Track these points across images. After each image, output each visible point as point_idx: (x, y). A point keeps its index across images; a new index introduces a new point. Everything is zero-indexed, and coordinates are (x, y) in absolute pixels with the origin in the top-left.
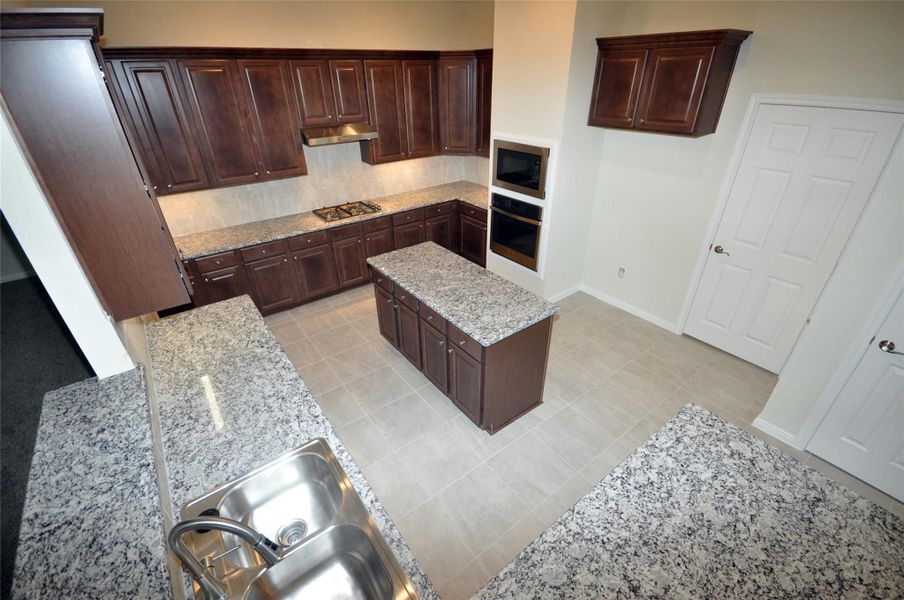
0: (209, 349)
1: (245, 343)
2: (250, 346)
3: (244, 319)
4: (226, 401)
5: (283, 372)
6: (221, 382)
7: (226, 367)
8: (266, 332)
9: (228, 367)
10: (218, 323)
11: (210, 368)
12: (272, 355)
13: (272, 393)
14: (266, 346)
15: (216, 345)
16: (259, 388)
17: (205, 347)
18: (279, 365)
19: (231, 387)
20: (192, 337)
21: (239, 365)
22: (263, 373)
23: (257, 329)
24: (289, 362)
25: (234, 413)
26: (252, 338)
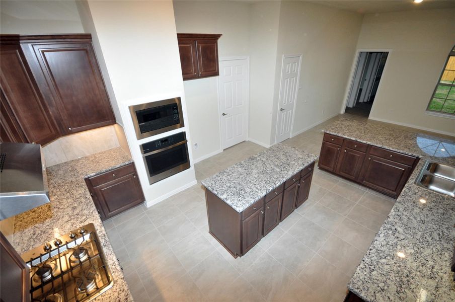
0: (431, 263)
1: (403, 242)
2: (402, 237)
3: (384, 261)
4: (443, 224)
5: (401, 209)
6: (439, 234)
7: (430, 240)
8: (382, 235)
9: (428, 238)
10: (404, 279)
11: (439, 248)
12: (396, 220)
13: (417, 208)
14: (393, 228)
15: (424, 261)
16: (421, 214)
17: (433, 267)
18: (399, 214)
19: (435, 227)
20: (437, 288)
21: (420, 233)
22: (412, 218)
23: (384, 243)
24: (392, 210)
25: (442, 217)
26: (396, 240)
